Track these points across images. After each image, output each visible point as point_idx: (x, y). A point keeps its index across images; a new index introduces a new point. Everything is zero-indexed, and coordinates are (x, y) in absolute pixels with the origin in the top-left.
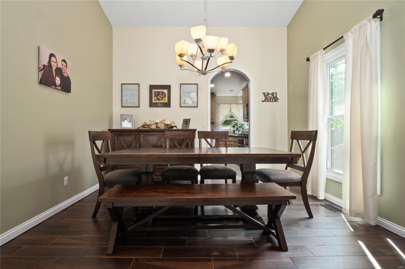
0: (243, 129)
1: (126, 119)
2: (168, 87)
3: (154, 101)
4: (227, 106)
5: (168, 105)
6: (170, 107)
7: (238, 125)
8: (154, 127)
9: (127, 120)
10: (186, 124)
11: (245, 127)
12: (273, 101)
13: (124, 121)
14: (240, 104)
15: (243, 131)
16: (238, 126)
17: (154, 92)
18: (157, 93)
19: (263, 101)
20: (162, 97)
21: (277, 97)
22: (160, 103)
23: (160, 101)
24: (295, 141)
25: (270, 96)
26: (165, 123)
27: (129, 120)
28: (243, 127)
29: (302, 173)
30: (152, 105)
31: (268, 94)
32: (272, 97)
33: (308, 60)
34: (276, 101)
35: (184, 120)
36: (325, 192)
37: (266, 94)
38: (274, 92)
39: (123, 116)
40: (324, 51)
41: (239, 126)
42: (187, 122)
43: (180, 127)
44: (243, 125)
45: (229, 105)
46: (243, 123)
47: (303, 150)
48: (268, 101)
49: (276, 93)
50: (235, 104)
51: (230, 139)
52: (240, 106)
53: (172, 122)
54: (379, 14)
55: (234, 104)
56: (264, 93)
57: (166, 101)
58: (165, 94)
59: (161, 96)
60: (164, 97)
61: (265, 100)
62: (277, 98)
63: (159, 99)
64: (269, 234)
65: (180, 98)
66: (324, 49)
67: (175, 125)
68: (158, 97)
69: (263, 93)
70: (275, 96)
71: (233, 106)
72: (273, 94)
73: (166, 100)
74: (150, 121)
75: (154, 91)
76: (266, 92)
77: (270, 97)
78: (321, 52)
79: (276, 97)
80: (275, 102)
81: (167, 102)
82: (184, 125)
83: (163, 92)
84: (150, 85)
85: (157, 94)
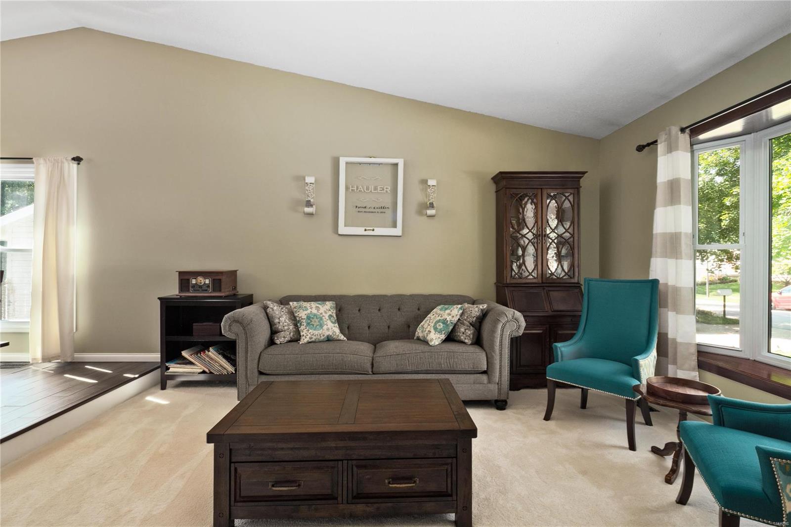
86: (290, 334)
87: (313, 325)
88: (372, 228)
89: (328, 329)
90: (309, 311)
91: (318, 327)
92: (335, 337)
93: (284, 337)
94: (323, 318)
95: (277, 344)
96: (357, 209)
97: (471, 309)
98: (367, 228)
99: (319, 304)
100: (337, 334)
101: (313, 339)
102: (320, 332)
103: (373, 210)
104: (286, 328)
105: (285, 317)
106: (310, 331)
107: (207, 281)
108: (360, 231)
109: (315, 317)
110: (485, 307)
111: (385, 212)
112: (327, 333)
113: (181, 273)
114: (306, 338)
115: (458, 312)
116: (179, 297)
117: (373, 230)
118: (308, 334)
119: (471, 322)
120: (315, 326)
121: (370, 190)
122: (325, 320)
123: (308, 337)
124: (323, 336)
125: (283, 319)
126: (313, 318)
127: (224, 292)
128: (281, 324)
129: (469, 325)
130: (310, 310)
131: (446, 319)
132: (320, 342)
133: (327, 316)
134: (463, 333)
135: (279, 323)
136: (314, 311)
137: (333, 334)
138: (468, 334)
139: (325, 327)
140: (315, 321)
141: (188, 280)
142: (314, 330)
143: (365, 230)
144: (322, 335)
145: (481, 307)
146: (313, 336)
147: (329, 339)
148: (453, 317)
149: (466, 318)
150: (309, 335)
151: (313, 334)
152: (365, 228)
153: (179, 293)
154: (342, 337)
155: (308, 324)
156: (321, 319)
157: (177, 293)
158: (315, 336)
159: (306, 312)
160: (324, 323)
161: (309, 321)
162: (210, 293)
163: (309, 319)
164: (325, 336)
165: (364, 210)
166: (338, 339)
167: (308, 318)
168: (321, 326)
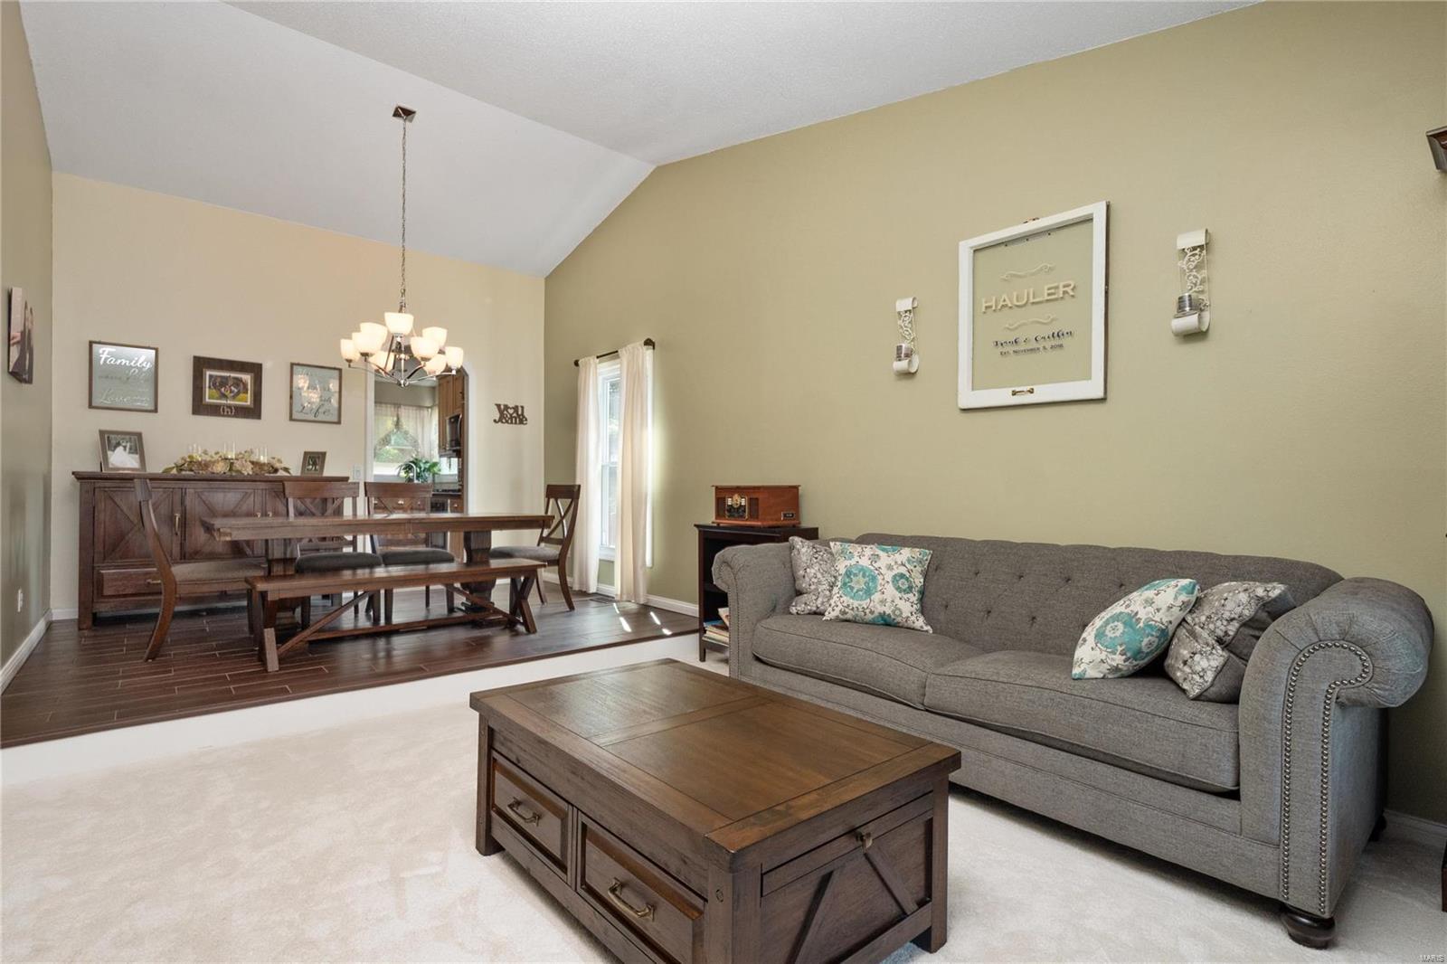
0: (434, 474)
1: (118, 444)
2: (255, 369)
3: (207, 400)
4: (389, 409)
5: (254, 412)
6: (259, 417)
7: (422, 465)
8: (220, 468)
9: (125, 447)
10: (314, 464)
11: (440, 470)
12: (516, 423)
13: (114, 451)
14: (426, 410)
15: (434, 481)
16: (420, 468)
17: (211, 376)
18: (219, 380)
19: (495, 421)
20: (236, 391)
21: (525, 414)
22: (229, 407)
23: (229, 402)
24: (552, 501)
25: (511, 411)
26: (254, 459)
27: (130, 449)
28: (436, 469)
29: (560, 547)
30: (199, 407)
31: (506, 407)
32: (515, 415)
33: (576, 363)
34: (521, 422)
35: (306, 454)
36: (598, 581)
37: (502, 407)
38: (519, 404)
39: (108, 437)
40: (598, 360)
41: (425, 468)
42: (315, 459)
43: (296, 471)
44: (435, 464)
45: (393, 409)
46: (436, 459)
47: (563, 514)
48: (507, 422)
49: (522, 407)
50: (411, 408)
51: (400, 502)
52: (426, 412)
53: (274, 458)
54: (649, 343)
55: (407, 407)
56: (498, 406)
57: (249, 403)
58: (245, 385)
59: (233, 388)
60: (241, 390)
61: (500, 420)
62: (524, 417)
63: (224, 396)
64: (515, 626)
65: (291, 397)
66: (598, 357)
67: (283, 465)
68: (223, 389)
69: (496, 405)
70: (520, 413)
71: (404, 412)
72: (516, 408)
73: (247, 401)
74: (205, 453)
75: (208, 373)
76: (502, 403)
77: (511, 415)
78: (593, 361)
79: (522, 414)
80: (519, 426)
81: (252, 406)
82: (309, 464)
83: (240, 380)
84: (195, 357)
85: (219, 384)
86: (816, 600)
87: (852, 588)
88: (1028, 388)
89: (883, 602)
90: (853, 562)
91: (861, 593)
92: (899, 619)
93: (806, 604)
94: (880, 577)
95: (791, 613)
96: (1000, 349)
97: (1225, 595)
98: (1017, 390)
99: (883, 550)
100: (904, 615)
101: (849, 616)
102: (865, 604)
103: (1034, 345)
104: (813, 587)
105: (817, 568)
106: (844, 598)
107: (743, 502)
108: (1002, 396)
109: (861, 573)
110: (1277, 592)
111: (1061, 346)
112: (880, 609)
113: (718, 489)
114: (833, 610)
115: (1176, 598)
116: (715, 525)
117: (1031, 391)
118: (839, 603)
119: (1220, 633)
120: (855, 591)
121: (1025, 300)
122: (881, 581)
123: (837, 609)
124: (872, 612)
125: (813, 571)
126: (855, 575)
127: (764, 520)
128: (807, 579)
129: (1211, 641)
130: (857, 559)
131: (1137, 613)
132: (866, 623)
133: (889, 576)
134: (1185, 663)
135: (804, 577)
136: (865, 562)
137: (894, 612)
138: (1198, 668)
139: (877, 597)
140: (858, 582)
141: (724, 499)
142: (852, 598)
143: (1014, 393)
144: (868, 611)
145: (1260, 592)
146: (847, 610)
147: (887, 623)
148: (1158, 610)
149: (1203, 618)
150: (840, 607)
151: (848, 605)
152: (1013, 389)
153: (716, 518)
154: (920, 622)
155: (845, 584)
156: (874, 579)
157: (713, 519)
158: (853, 609)
159: (848, 563)
160: (876, 587)
161: (847, 580)
162: (747, 520)
163: (849, 577)
164: (876, 614)
165: (1010, 349)
166: (906, 625)
167: (848, 574)
168: (868, 592)
